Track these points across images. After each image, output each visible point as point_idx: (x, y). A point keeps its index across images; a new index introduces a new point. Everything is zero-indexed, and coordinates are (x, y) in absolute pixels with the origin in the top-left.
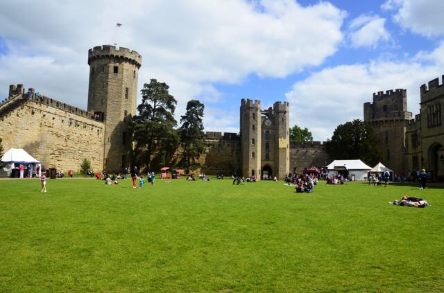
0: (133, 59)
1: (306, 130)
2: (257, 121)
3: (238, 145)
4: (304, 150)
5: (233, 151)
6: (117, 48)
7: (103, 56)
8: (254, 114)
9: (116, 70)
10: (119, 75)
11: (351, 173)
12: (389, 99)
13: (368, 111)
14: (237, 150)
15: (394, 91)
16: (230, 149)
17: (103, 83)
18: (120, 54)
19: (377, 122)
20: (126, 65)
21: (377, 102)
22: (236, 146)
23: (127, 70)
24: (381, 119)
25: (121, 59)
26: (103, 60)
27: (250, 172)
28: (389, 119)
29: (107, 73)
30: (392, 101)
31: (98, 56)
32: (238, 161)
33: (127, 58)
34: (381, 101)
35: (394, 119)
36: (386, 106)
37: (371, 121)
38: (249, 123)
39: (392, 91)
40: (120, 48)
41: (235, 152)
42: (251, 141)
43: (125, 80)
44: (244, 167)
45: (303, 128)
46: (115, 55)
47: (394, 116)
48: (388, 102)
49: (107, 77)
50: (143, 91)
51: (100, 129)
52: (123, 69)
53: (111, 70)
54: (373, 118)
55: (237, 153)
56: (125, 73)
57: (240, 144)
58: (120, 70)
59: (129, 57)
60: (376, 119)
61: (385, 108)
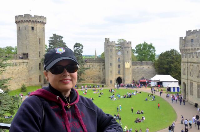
0: (42, 21)
2: (113, 53)
3: (103, 66)
4: (142, 67)
5: (100, 69)
7: (25, 21)
8: (111, 49)
10: (35, 31)
11: (163, 83)
12: (195, 35)
13: (181, 43)
14: (103, 68)
15: (198, 30)
16: (98, 68)
17: (26, 36)
18: (34, 20)
19: (186, 49)
20: (39, 25)
21: (188, 37)
22: (102, 66)
23: (39, 28)
24: (189, 48)
26: (25, 23)
27: (109, 81)
28: (193, 48)
29: (28, 31)
30: (196, 36)
31: (22, 21)
32: (104, 74)
33: (38, 21)
34: (190, 36)
35: (196, 48)
36: (193, 39)
37: (183, 48)
38: (108, 54)
39: (196, 30)
40: (34, 16)
41: (101, 69)
42: (110, 64)
43: (38, 34)
44: (106, 79)
46: (32, 20)
47: (196, 46)
48: (194, 37)
49: (28, 34)
50: (49, 41)
51: (27, 63)
52: (37, 28)
53: (30, 29)
54: (185, 46)
55: (103, 70)
56: (38, 30)
58: (35, 28)
59: (39, 21)
60: (186, 48)
61: (192, 40)
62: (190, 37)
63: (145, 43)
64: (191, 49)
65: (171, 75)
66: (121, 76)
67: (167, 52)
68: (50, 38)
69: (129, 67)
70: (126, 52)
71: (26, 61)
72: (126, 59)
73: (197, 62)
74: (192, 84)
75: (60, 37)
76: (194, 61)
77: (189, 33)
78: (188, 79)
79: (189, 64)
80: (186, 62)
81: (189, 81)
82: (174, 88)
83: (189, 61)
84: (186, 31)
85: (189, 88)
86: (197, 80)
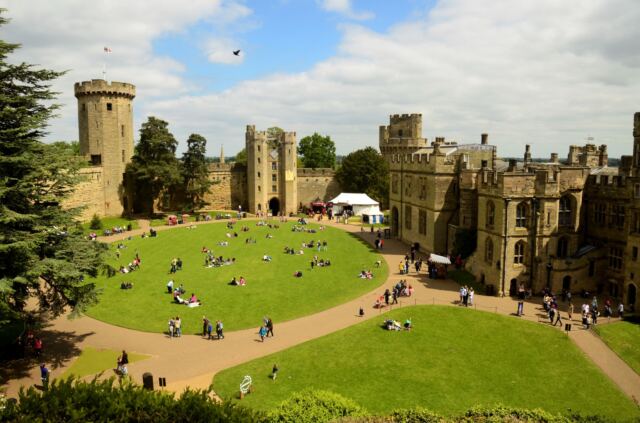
0: (126, 93)
1: (328, 139)
2: (262, 154)
4: (315, 179)
5: (238, 183)
6: (109, 83)
7: (94, 93)
8: (259, 147)
9: (109, 106)
10: (113, 112)
11: (354, 209)
12: (405, 124)
14: (243, 182)
15: (409, 115)
17: (97, 122)
18: (112, 90)
19: (391, 148)
20: (121, 101)
21: (393, 126)
22: (241, 177)
23: (122, 106)
24: (395, 145)
25: (116, 95)
26: (95, 97)
27: (256, 206)
28: (402, 145)
29: (100, 112)
31: (88, 93)
32: (245, 192)
33: (120, 93)
34: (396, 125)
35: (408, 146)
36: (401, 131)
37: (385, 146)
38: (254, 156)
39: (407, 115)
40: (112, 82)
41: (241, 184)
42: (256, 174)
43: (120, 117)
44: (250, 201)
45: (324, 136)
46: (107, 91)
49: (101, 117)
50: (141, 130)
51: (99, 174)
52: (117, 106)
53: (105, 107)
54: (388, 143)
55: (243, 185)
56: (120, 109)
57: (246, 176)
58: (113, 107)
59: (122, 92)
60: (390, 146)
61: (400, 133)
62: (397, 127)
63: (316, 135)
64: (400, 148)
65: (367, 194)
66: (278, 196)
67: (360, 152)
68: (143, 125)
69: (292, 179)
70: (287, 152)
71: (97, 169)
72: (287, 164)
73: (420, 170)
74: (409, 210)
75: (163, 122)
76: (413, 170)
77: (395, 119)
78: (402, 202)
79: (405, 174)
80: (398, 171)
81: (404, 205)
82: (374, 216)
83: (405, 168)
84: (391, 116)
85: (404, 216)
86: (418, 202)
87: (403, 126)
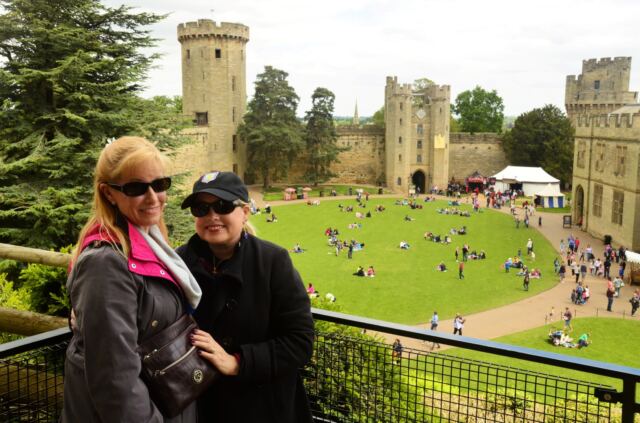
0: (238, 36)
1: (494, 94)
2: (405, 113)
3: (380, 142)
4: (473, 146)
5: (374, 150)
6: (219, 24)
7: (200, 36)
8: (401, 104)
9: (218, 53)
10: (223, 59)
11: (525, 187)
12: (604, 71)
13: (570, 91)
14: (380, 149)
15: (612, 59)
16: (369, 148)
17: (203, 72)
18: (222, 33)
19: (581, 105)
20: (231, 46)
21: (587, 75)
22: (378, 143)
23: (233, 52)
24: (588, 102)
25: (225, 38)
26: (201, 41)
27: (396, 180)
28: (599, 102)
29: (207, 59)
30: (608, 74)
31: (194, 36)
32: (382, 163)
33: (231, 37)
34: (592, 74)
35: (607, 102)
36: (598, 81)
37: (574, 103)
38: (394, 116)
39: (609, 59)
40: (222, 23)
41: (377, 151)
42: (397, 139)
43: (231, 67)
44: (388, 174)
46: (216, 34)
47: (607, 99)
48: (602, 76)
49: (208, 65)
50: (256, 83)
51: (205, 136)
52: (227, 52)
53: (213, 54)
54: (578, 99)
55: (379, 153)
56: (230, 56)
57: (383, 141)
58: (223, 53)
59: (234, 35)
60: (580, 102)
61: (597, 84)
62: (592, 76)
63: (478, 89)
64: (595, 105)
65: (544, 168)
66: (424, 168)
68: (259, 76)
69: (443, 147)
70: (437, 111)
71: (203, 129)
72: (437, 128)
73: (618, 136)
74: (599, 190)
75: (282, 72)
76: (609, 136)
77: (589, 65)
78: (589, 179)
79: (595, 142)
80: (587, 138)
81: (592, 183)
82: (551, 199)
83: (596, 134)
84: (584, 61)
85: (592, 197)
86: (613, 180)
87: (602, 75)
